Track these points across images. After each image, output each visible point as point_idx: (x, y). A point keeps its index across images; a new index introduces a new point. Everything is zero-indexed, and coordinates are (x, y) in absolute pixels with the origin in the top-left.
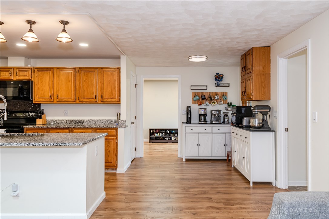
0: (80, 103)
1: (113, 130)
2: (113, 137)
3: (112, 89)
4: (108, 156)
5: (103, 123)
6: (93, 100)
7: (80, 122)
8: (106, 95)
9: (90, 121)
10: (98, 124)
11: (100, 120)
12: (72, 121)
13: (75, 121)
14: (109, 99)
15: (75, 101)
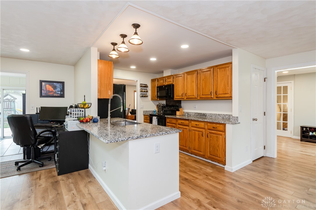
0: (200, 99)
1: (221, 126)
2: (221, 133)
3: (225, 85)
4: (217, 150)
5: (221, 118)
6: (209, 96)
7: (204, 115)
8: (220, 91)
9: (211, 115)
10: (217, 118)
11: (219, 115)
12: (199, 114)
13: (201, 114)
14: (223, 95)
15: (197, 97)
